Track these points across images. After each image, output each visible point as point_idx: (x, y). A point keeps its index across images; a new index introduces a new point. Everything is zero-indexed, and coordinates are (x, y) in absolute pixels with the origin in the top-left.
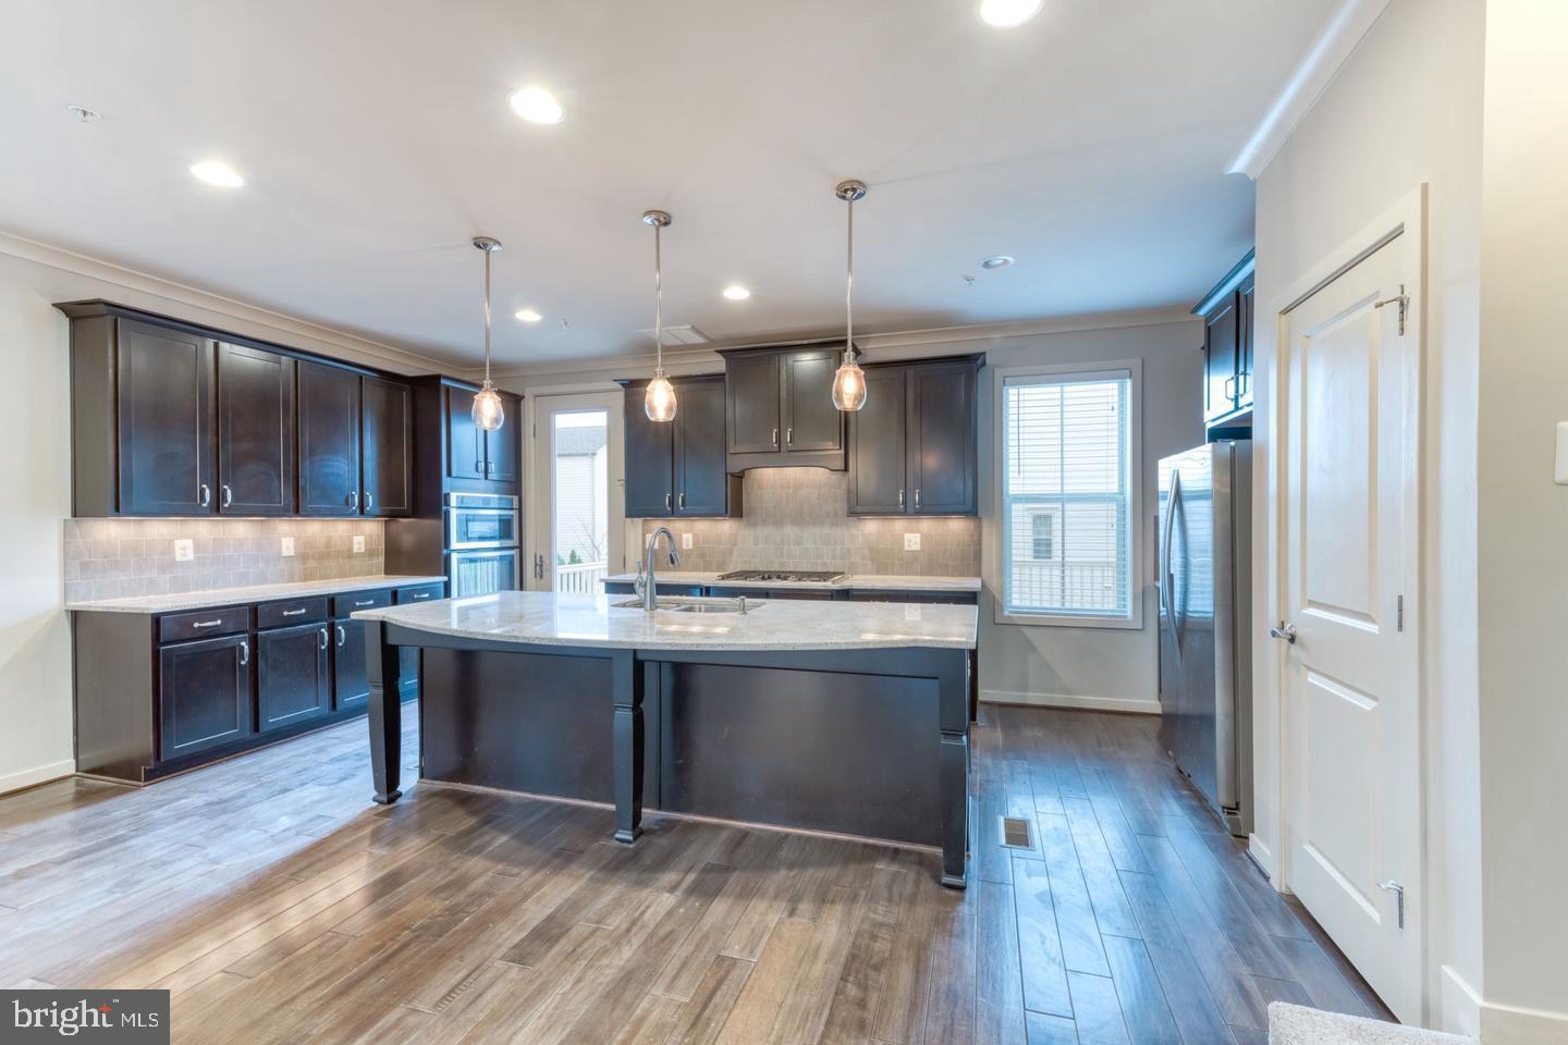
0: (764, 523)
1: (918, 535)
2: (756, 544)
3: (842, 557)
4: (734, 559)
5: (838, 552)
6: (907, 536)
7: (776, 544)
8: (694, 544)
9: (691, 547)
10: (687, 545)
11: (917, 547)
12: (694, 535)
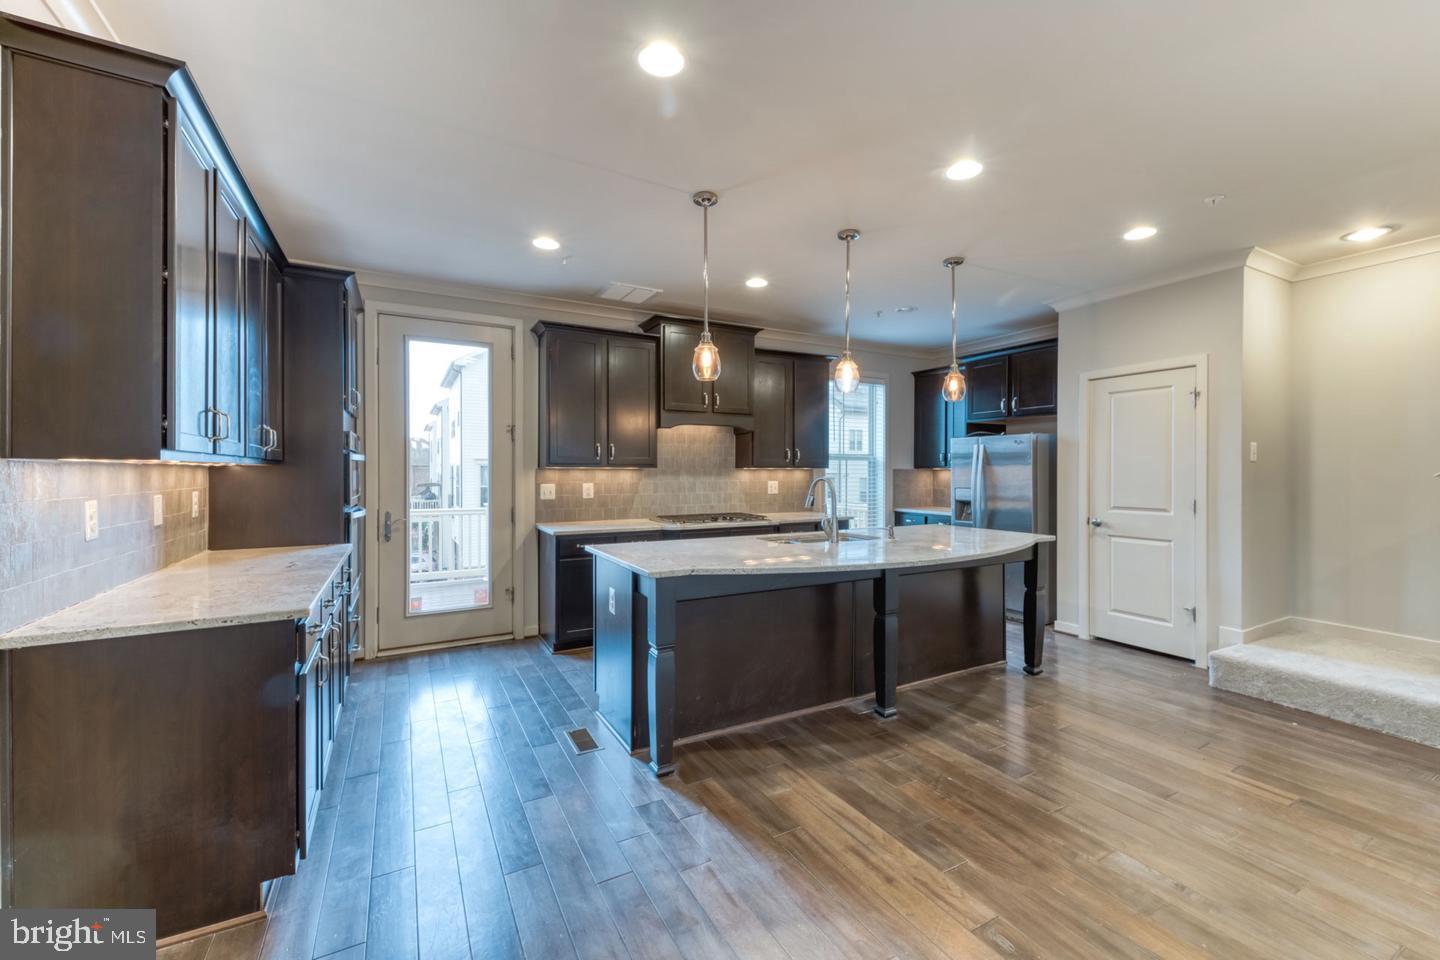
0: (664, 473)
1: (777, 482)
2: (655, 492)
3: (725, 501)
4: (635, 506)
5: (723, 496)
6: (770, 483)
7: (673, 492)
8: (595, 493)
9: (592, 496)
10: (588, 494)
11: (776, 492)
12: (595, 484)
